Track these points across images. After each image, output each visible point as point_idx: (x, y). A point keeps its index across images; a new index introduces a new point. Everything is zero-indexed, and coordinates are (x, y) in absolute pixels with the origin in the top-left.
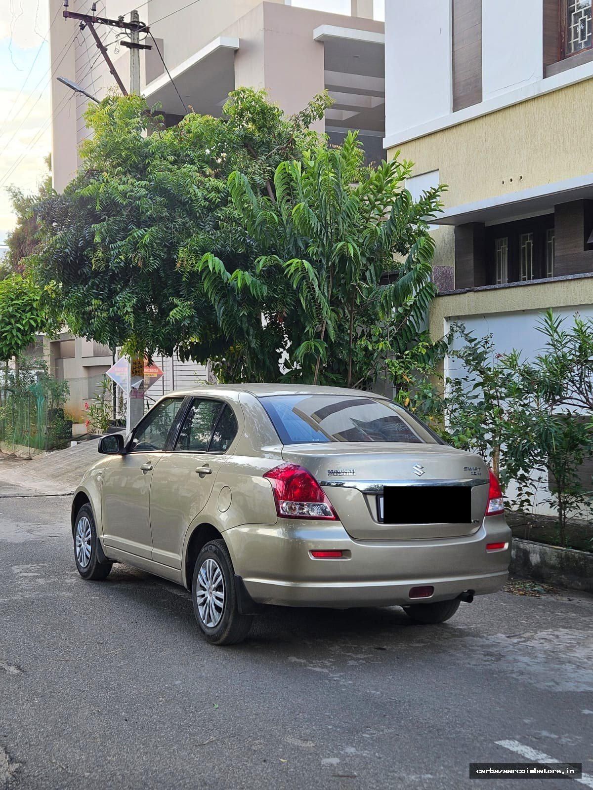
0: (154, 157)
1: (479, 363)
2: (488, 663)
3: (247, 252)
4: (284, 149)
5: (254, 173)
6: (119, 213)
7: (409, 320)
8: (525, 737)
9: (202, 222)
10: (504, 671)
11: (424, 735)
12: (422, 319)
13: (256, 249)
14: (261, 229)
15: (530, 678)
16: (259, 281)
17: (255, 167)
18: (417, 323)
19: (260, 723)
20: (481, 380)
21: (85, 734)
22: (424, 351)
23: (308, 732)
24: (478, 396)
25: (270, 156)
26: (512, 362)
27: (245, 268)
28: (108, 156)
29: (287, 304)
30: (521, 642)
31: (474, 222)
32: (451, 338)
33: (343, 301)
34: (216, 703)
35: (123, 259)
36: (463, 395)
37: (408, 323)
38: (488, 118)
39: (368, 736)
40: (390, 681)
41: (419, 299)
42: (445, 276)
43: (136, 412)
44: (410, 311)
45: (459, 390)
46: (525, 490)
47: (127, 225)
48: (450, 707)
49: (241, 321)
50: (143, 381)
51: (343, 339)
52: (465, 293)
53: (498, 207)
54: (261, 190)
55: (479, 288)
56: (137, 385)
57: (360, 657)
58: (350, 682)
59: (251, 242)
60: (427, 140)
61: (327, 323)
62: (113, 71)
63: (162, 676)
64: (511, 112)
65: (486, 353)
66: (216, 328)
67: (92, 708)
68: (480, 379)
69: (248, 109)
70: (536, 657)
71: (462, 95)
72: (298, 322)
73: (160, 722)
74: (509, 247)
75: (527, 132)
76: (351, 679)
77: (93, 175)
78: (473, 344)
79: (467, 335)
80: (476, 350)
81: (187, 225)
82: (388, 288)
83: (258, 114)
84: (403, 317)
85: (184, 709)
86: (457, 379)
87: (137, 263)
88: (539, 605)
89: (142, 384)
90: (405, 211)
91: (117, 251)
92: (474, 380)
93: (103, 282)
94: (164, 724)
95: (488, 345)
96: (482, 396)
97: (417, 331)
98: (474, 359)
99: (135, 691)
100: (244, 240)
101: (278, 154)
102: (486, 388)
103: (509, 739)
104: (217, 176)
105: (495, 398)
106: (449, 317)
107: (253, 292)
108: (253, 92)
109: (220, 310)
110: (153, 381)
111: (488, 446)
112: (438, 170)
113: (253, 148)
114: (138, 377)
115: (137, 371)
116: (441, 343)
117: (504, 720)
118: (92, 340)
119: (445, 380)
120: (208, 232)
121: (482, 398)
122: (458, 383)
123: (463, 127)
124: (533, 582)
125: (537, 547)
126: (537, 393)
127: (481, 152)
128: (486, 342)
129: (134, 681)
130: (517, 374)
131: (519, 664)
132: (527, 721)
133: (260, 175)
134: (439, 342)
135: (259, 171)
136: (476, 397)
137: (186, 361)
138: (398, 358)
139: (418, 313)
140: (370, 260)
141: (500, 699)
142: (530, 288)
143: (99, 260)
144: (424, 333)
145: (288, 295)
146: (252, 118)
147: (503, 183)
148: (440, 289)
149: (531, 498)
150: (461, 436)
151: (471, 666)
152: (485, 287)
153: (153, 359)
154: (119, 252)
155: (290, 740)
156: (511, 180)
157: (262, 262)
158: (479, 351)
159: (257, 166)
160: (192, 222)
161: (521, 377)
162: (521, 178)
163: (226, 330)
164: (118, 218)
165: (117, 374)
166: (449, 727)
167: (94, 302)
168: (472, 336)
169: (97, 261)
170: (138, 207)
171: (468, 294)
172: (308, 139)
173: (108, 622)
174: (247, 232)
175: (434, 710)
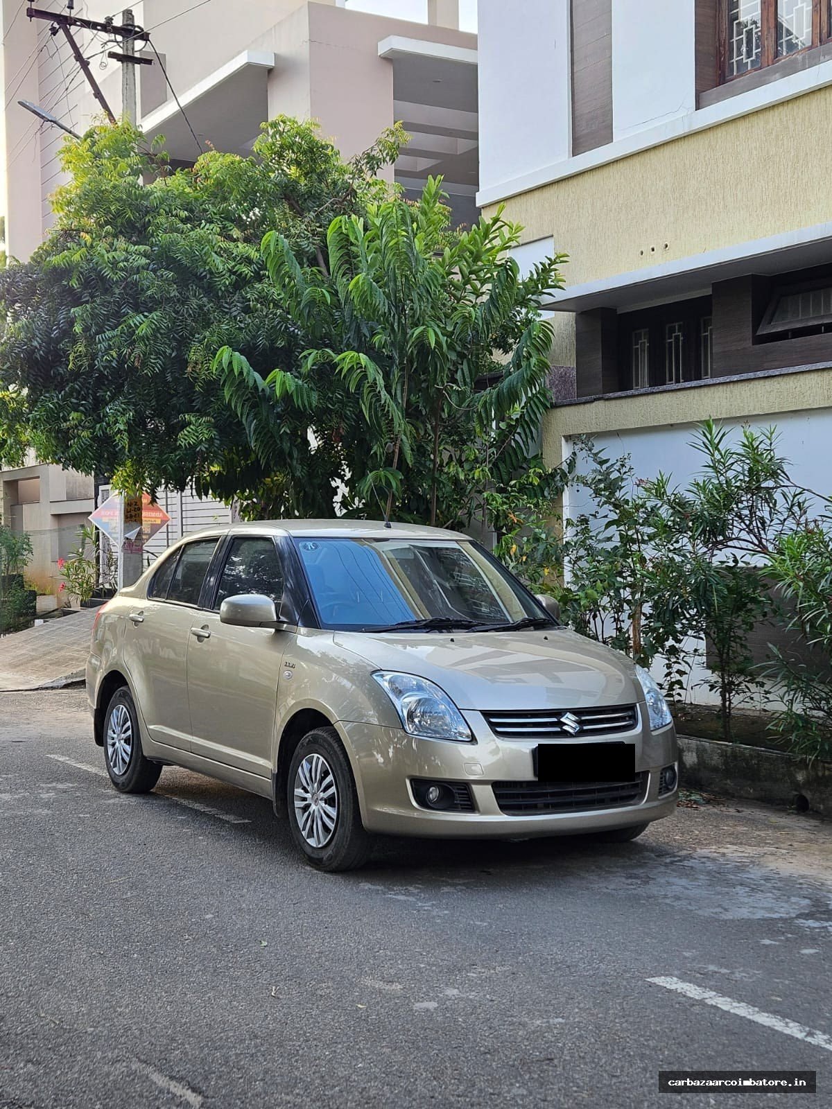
0: (158, 212)
1: (612, 493)
2: (632, 887)
3: (289, 344)
4: (341, 203)
5: (299, 236)
6: (107, 291)
7: (514, 440)
8: (686, 973)
9: (226, 303)
10: (654, 897)
11: (551, 973)
12: (533, 438)
13: (303, 341)
14: (309, 311)
15: (690, 904)
16: (306, 385)
17: (300, 227)
18: (526, 444)
19: (327, 963)
20: (616, 517)
21: (83, 981)
22: (536, 481)
23: (392, 971)
24: (611, 537)
25: (321, 213)
26: (659, 490)
27: (287, 369)
28: (92, 210)
29: (346, 418)
30: (676, 861)
31: (602, 308)
32: (572, 464)
33: (424, 413)
34: (264, 940)
35: (115, 355)
36: (591, 538)
37: (513, 443)
38: (621, 165)
39: (475, 975)
40: (501, 910)
41: (527, 411)
42: (563, 378)
43: (131, 573)
44: (515, 427)
45: (586, 531)
46: (676, 667)
47: (119, 307)
48: (584, 940)
49: (281, 440)
50: (141, 529)
51: (425, 466)
52: (592, 402)
53: (636, 285)
54: (308, 260)
55: (611, 395)
56: (132, 535)
57: (458, 882)
58: (446, 912)
59: (296, 331)
60: (537, 194)
61: (402, 440)
62: (98, 94)
63: (186, 909)
64: (652, 156)
65: (622, 480)
66: (247, 451)
67: (92, 949)
68: (614, 516)
69: (290, 147)
70: (696, 879)
71: (585, 132)
72: (362, 441)
73: (187, 964)
74: (649, 342)
75: (674, 183)
76: (447, 909)
77: (70, 236)
78: (604, 467)
79: (596, 454)
80: (609, 474)
81: (205, 309)
82: (488, 394)
83: (305, 153)
84: (506, 436)
85: (219, 948)
86: (583, 516)
87: (133, 362)
88: (697, 818)
89: (140, 534)
90: (510, 288)
91: (106, 344)
92: (606, 516)
93: (87, 388)
94: (193, 966)
95: (624, 470)
96: (617, 538)
97: (525, 454)
98: (607, 487)
99: (150, 928)
100: (287, 328)
101: (333, 210)
102: (622, 528)
103: (666, 975)
104: (247, 240)
105: (634, 541)
106: (570, 436)
107: (298, 402)
108: (297, 123)
109: (251, 427)
110: (155, 529)
111: (626, 607)
112: (552, 236)
113: (297, 202)
114: (134, 523)
115: (133, 513)
116: (559, 471)
117: (656, 954)
118: (70, 468)
119: (565, 523)
120: (235, 317)
121: (616, 542)
122: (584, 521)
123: (586, 177)
124: (688, 791)
125: (694, 742)
126: (692, 532)
127: (611, 211)
128: (623, 466)
129: (147, 915)
130: (666, 506)
131: (674, 887)
132: (687, 954)
133: (308, 239)
134: (555, 470)
135: (306, 232)
136: (609, 539)
137: (204, 497)
138: (500, 491)
139: (527, 430)
140: (461, 356)
141: (650, 929)
142: (680, 394)
143: (80, 356)
144: (536, 457)
145: (347, 405)
146: (296, 160)
147: (642, 253)
148: (557, 398)
149: (684, 679)
150: (590, 591)
151: (609, 891)
152: (619, 394)
153: (157, 495)
154: (110, 345)
155: (368, 981)
156: (653, 250)
157: (311, 359)
158: (613, 476)
159: (303, 226)
160: (211, 304)
161: (671, 511)
162: (667, 246)
163: (260, 454)
164: (108, 298)
165: (105, 520)
166: (584, 963)
167: (73, 415)
168: (603, 456)
169: (76, 358)
170: (136, 283)
171: (596, 403)
172: (374, 190)
173: (105, 845)
174: (290, 317)
175: (562, 943)
